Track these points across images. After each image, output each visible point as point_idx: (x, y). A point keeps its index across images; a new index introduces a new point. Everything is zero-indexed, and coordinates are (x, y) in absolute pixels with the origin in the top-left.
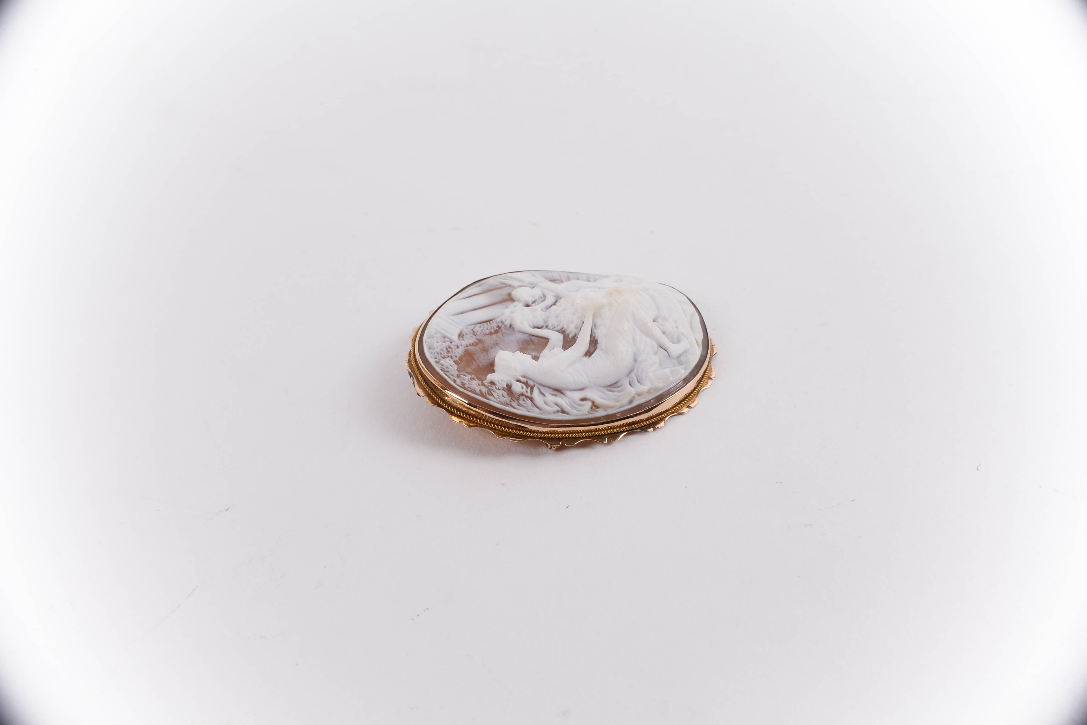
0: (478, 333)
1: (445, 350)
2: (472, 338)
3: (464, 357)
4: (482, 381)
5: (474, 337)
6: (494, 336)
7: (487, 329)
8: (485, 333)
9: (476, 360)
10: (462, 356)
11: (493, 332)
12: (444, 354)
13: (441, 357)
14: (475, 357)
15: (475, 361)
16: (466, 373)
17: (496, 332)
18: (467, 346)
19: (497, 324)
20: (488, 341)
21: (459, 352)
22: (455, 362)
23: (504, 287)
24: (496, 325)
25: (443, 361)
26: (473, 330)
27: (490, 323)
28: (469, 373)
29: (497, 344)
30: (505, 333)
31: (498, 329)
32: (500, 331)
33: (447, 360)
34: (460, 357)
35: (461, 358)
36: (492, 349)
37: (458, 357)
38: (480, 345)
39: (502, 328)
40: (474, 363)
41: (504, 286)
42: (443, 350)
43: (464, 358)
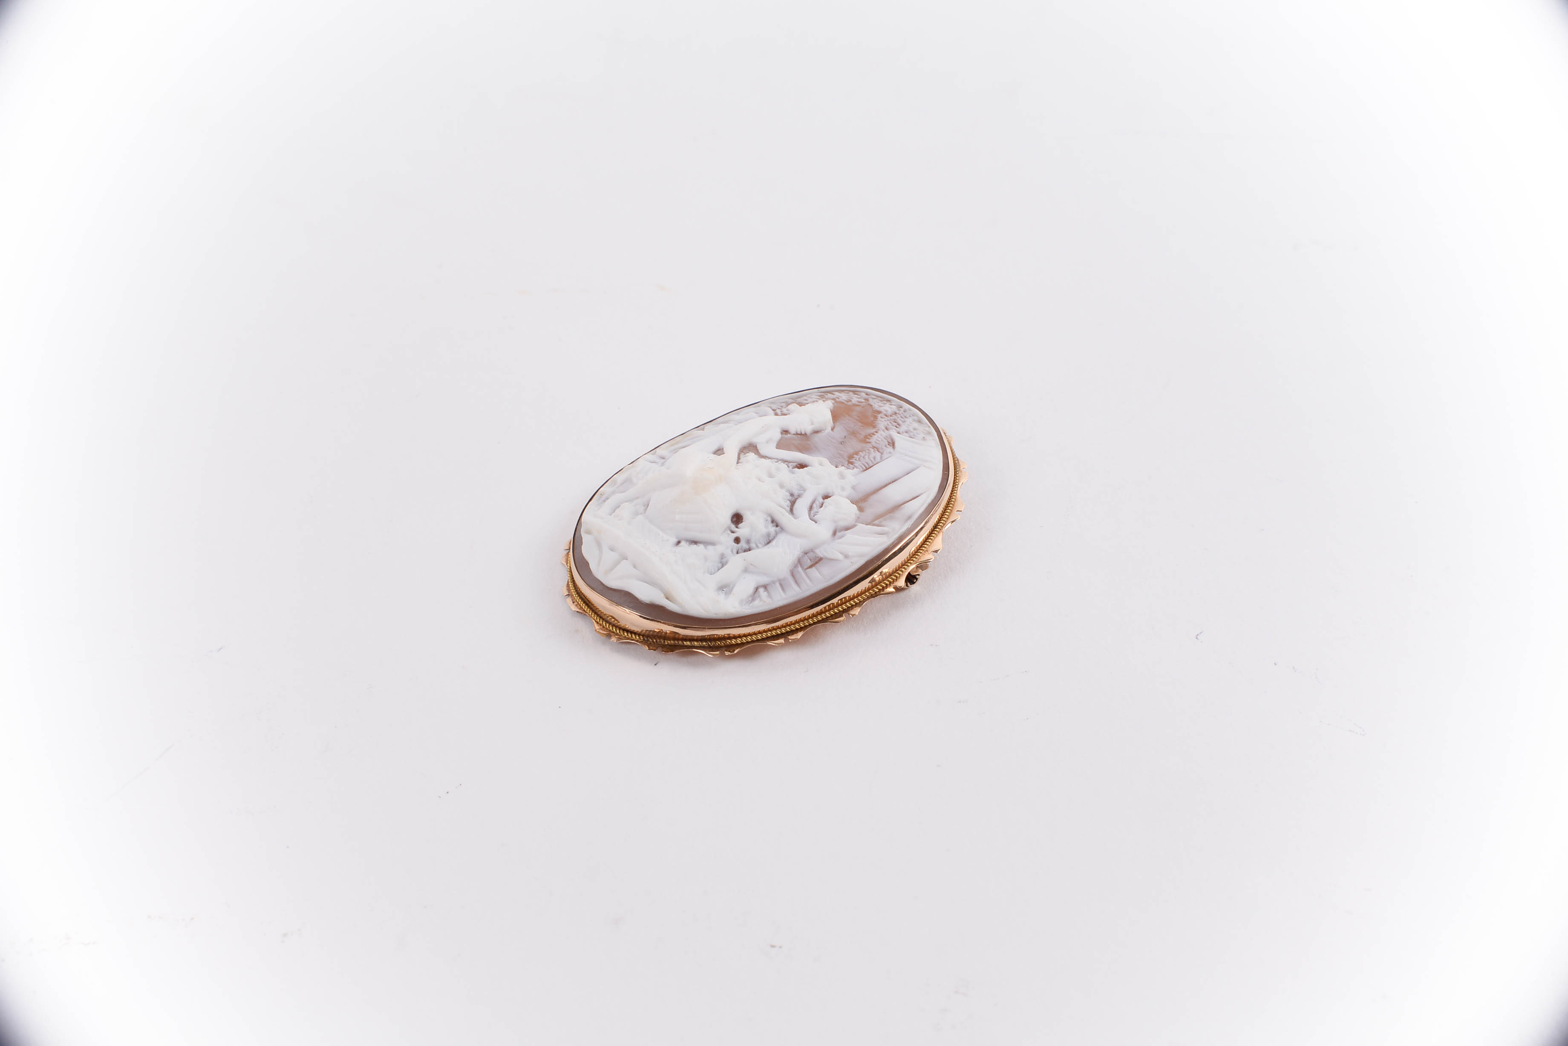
0: (872, 450)
1: (900, 422)
2: (876, 443)
3: (872, 421)
4: (836, 402)
5: (875, 445)
6: (851, 451)
7: (863, 457)
8: (864, 452)
9: (855, 421)
10: (875, 421)
11: (855, 456)
12: (898, 418)
13: (899, 414)
14: (860, 424)
15: (857, 420)
16: (859, 405)
17: (851, 457)
18: (876, 432)
19: (854, 466)
20: (853, 445)
21: (882, 423)
22: (880, 412)
23: (874, 520)
24: (856, 464)
25: (894, 408)
26: (882, 454)
27: (866, 467)
28: (855, 405)
29: (841, 443)
30: (839, 458)
31: (851, 460)
32: (847, 459)
33: (890, 411)
34: (877, 419)
35: (876, 417)
36: (844, 437)
37: (880, 418)
38: (862, 437)
39: (847, 463)
40: (857, 418)
41: (876, 522)
42: (903, 422)
43: (872, 419)
